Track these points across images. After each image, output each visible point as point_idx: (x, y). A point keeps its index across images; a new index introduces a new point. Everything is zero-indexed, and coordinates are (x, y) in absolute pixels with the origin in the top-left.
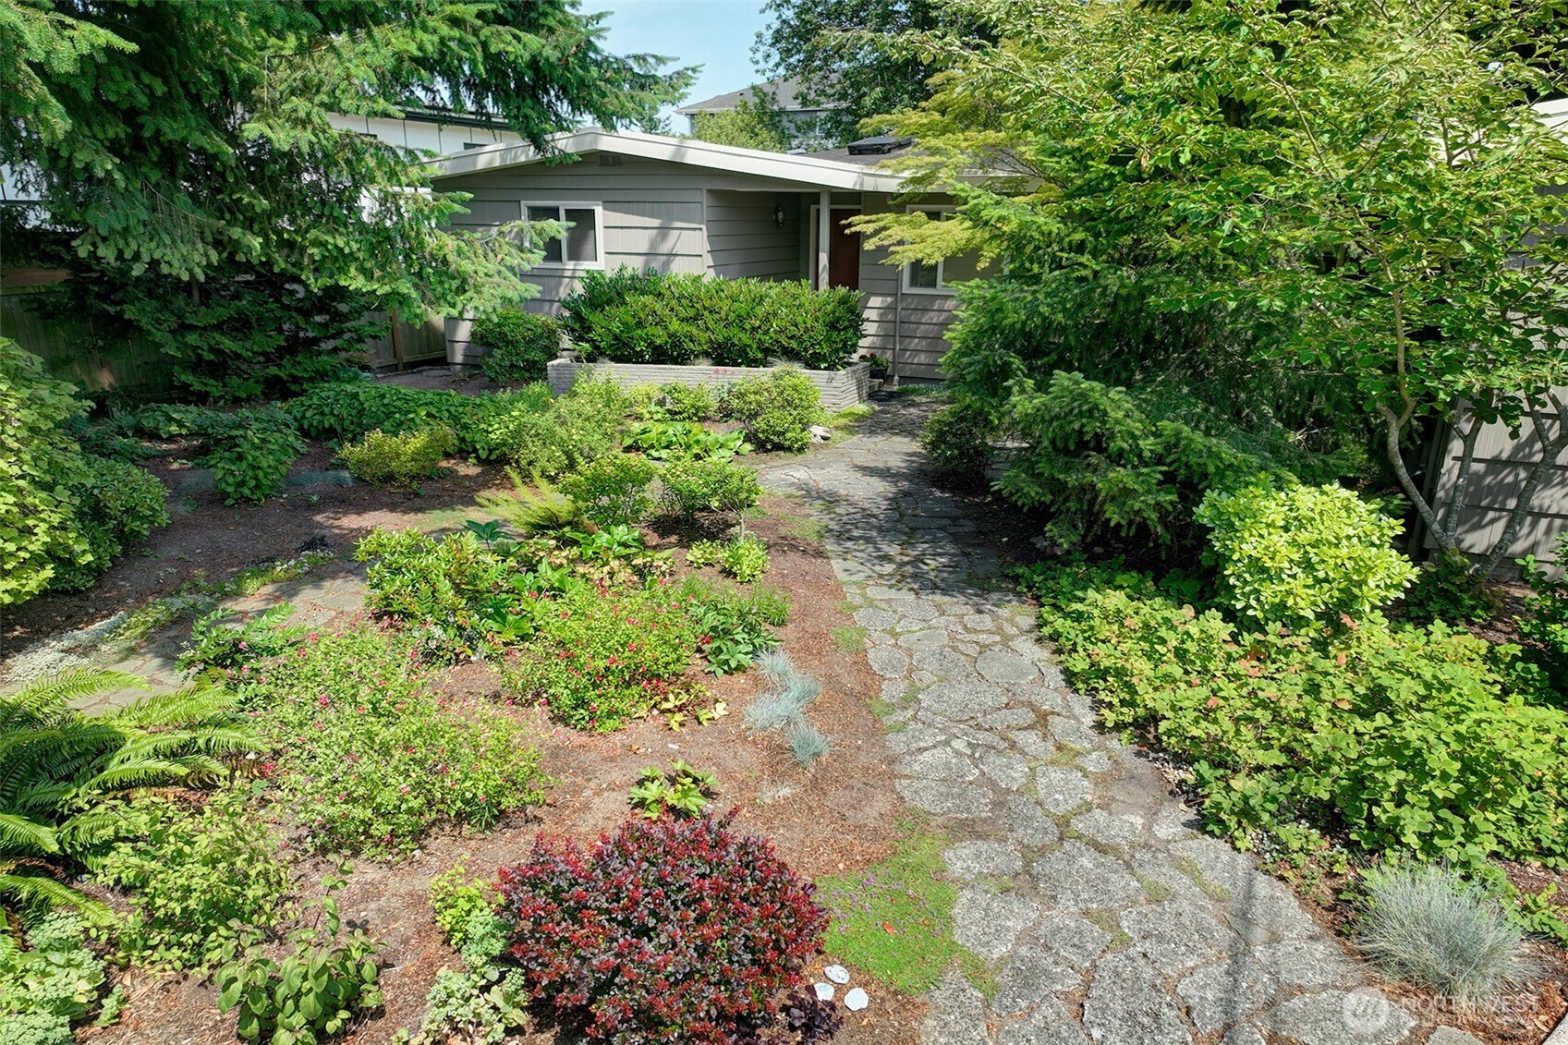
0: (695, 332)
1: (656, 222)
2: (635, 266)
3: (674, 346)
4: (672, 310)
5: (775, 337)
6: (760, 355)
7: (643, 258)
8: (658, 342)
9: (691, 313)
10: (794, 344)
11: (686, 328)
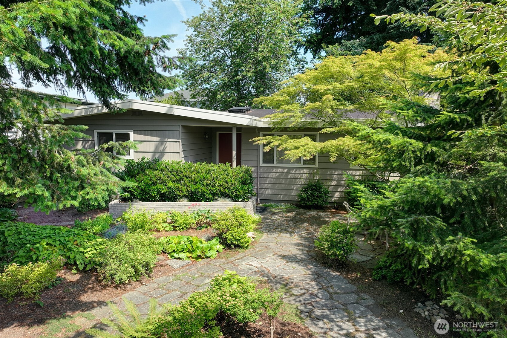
0: (180, 187)
1: (158, 139)
2: (149, 157)
3: (170, 192)
4: (168, 177)
5: (218, 188)
6: (211, 197)
7: (152, 154)
8: (163, 191)
9: (178, 178)
10: (227, 191)
11: (176, 185)
